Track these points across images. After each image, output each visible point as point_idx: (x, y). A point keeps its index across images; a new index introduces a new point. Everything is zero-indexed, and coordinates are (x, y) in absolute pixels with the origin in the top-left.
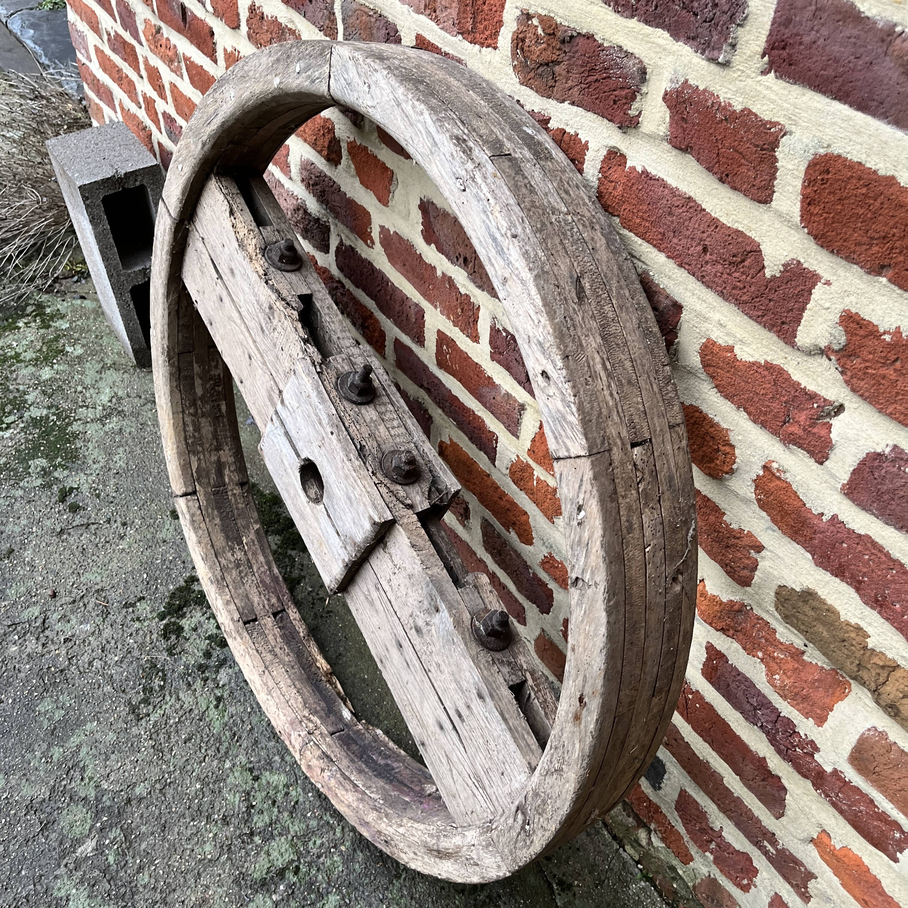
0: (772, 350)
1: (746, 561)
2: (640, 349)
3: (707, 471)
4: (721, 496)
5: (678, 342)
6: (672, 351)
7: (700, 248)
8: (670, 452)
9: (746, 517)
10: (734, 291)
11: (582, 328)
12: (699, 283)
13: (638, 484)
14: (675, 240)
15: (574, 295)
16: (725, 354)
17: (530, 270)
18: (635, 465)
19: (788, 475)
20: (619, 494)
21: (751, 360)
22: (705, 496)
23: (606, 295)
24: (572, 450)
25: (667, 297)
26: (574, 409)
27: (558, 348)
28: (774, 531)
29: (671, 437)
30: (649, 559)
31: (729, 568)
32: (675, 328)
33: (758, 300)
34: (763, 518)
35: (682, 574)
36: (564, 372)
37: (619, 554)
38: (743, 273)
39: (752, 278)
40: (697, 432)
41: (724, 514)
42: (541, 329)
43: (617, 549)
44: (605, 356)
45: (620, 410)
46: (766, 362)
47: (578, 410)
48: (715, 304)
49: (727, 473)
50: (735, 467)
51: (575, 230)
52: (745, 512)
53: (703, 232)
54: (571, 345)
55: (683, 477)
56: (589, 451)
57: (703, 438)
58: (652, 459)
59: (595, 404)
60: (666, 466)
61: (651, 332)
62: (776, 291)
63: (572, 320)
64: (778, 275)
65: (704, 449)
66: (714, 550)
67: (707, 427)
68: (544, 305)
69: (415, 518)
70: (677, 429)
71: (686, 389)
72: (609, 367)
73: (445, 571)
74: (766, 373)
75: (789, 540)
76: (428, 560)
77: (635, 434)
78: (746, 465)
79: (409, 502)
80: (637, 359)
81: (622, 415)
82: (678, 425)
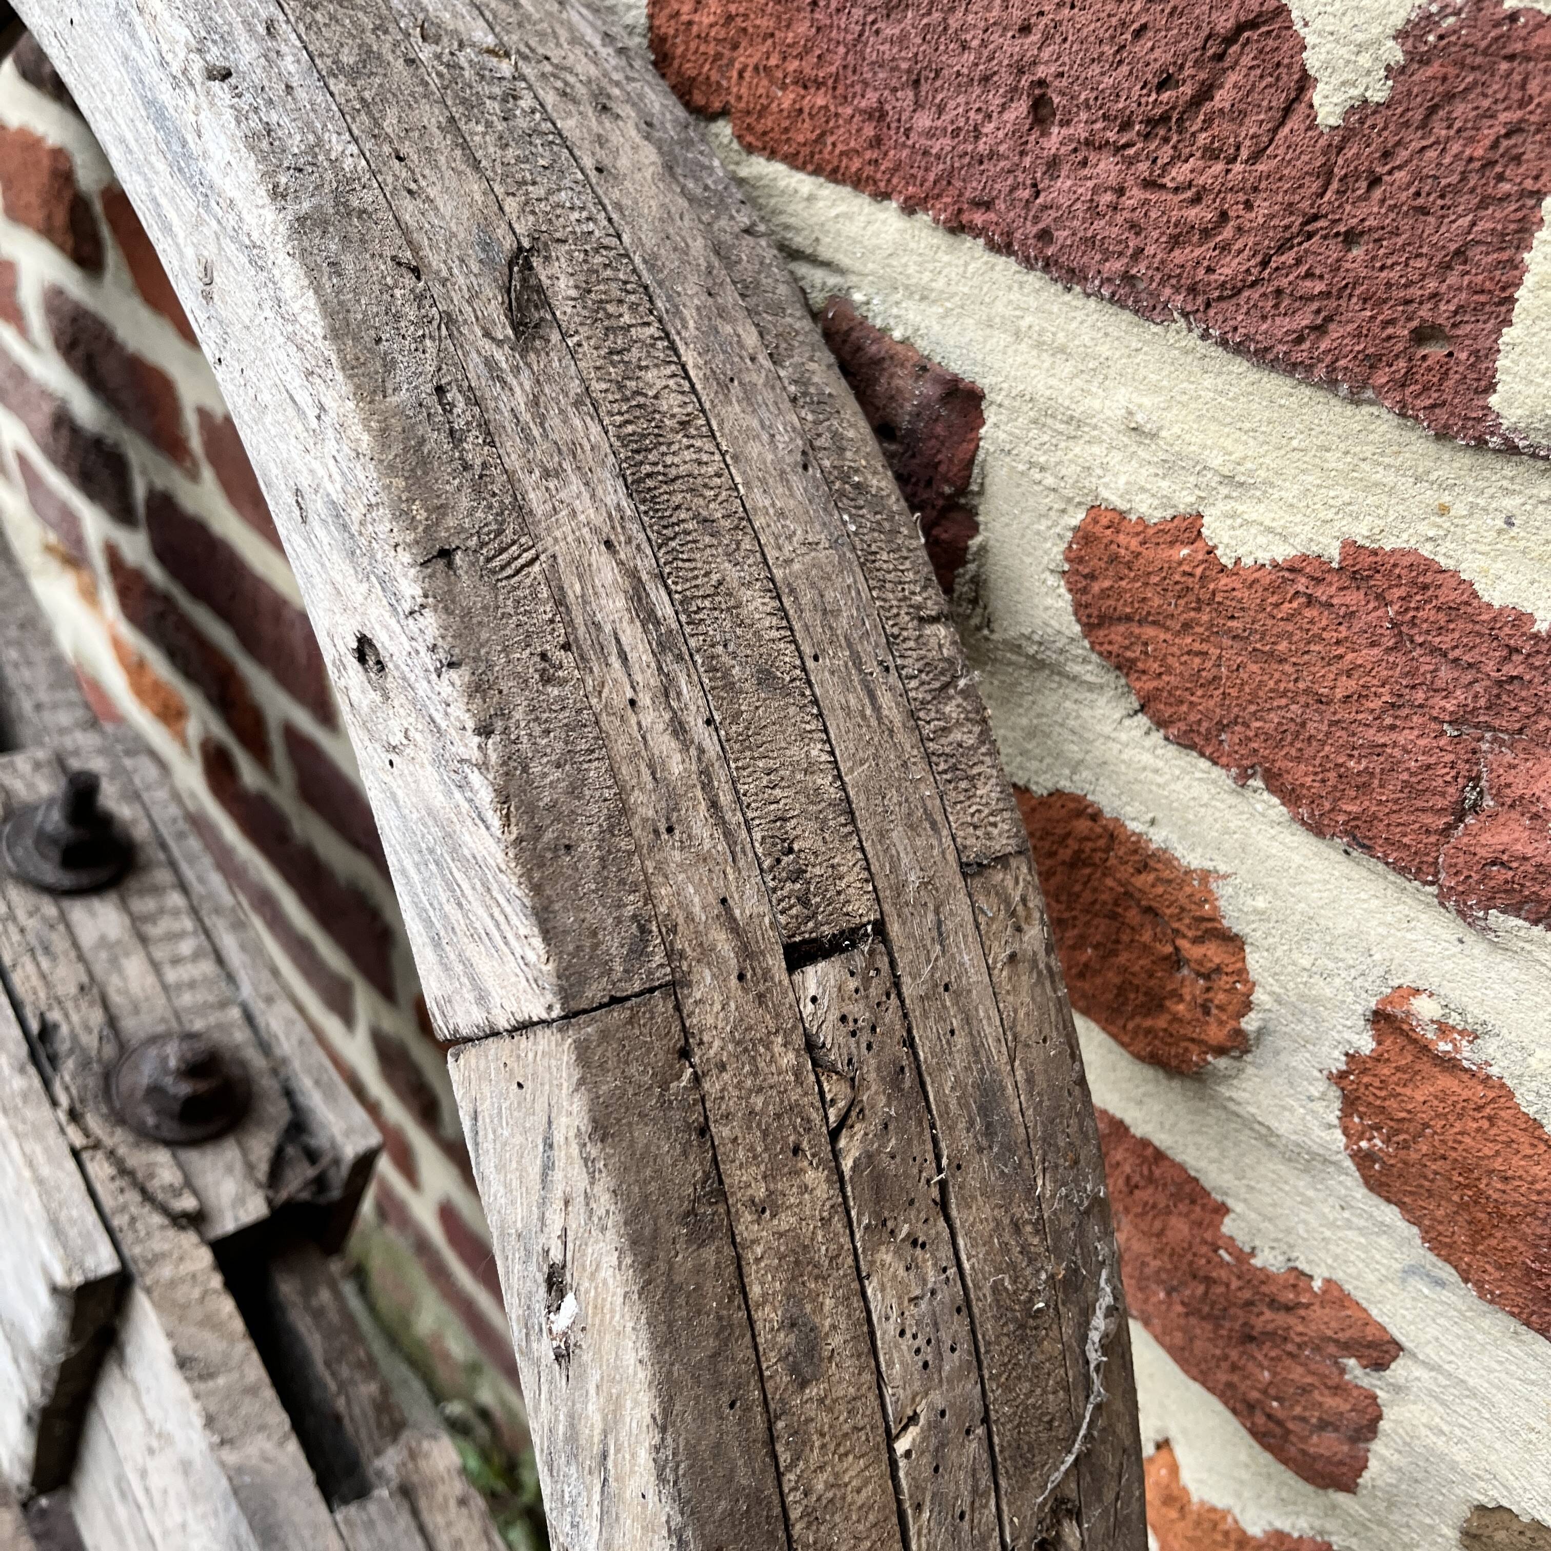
0: (1371, 487)
1: (1330, 1402)
2: (812, 546)
3: (1140, 1045)
4: (1203, 1141)
5: (983, 549)
6: (962, 588)
7: (1021, 108)
8: (976, 976)
9: (1314, 1223)
10: (1178, 256)
11: (529, 440)
12: (1034, 279)
13: (834, 1135)
14: (923, 120)
15: (495, 310)
16: (1166, 553)
17: (277, 194)
18: (811, 1046)
19: (1490, 1048)
20: (737, 1199)
21: (1282, 552)
22: (1145, 1143)
23: (652, 330)
24: (496, 996)
25: (923, 369)
26: (485, 795)
27: (402, 514)
28: (1440, 1283)
29: (975, 910)
30: (917, 1486)
31: (1260, 1419)
32: (963, 490)
33: (1289, 258)
34: (1385, 1229)
35: (1077, 1515)
36: (430, 622)
37: (756, 1498)
38: (1211, 154)
39: (1255, 157)
40: (1087, 896)
41: (1222, 1210)
42: (331, 446)
43: (743, 1479)
44: (645, 565)
45: (725, 799)
46: (1351, 548)
47: (503, 797)
48: (1104, 350)
49: (1221, 1051)
50: (1250, 1023)
51: (527, 102)
52: (1308, 1202)
53: (1025, 29)
54: (465, 503)
55: (1040, 1079)
56: (565, 994)
57: (1113, 916)
58: (892, 1015)
59: (595, 771)
60: (961, 1040)
61: (857, 486)
62: (1375, 181)
63: (474, 400)
64: (1378, 95)
65: (1123, 958)
66: (1198, 1344)
67: (1125, 872)
68: (335, 334)
69: (205, 1257)
70: (998, 876)
71: (1032, 733)
72: (664, 609)
73: (293, 1446)
74: (1353, 598)
75: (1514, 1324)
76: (234, 1410)
77: (804, 901)
78: (1298, 1014)
79: (188, 1203)
80: (801, 585)
81: (734, 818)
82: (1002, 860)
